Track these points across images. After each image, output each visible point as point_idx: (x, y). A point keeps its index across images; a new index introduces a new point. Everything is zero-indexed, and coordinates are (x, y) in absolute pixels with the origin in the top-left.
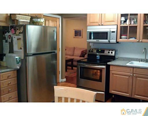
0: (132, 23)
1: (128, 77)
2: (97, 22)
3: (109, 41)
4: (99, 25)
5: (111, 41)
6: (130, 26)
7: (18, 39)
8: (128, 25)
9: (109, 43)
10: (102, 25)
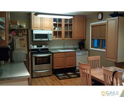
0: (58, 29)
1: (62, 58)
2: (39, 28)
3: (49, 40)
4: (41, 30)
5: (50, 39)
6: (58, 32)
7: (20, 40)
8: (58, 31)
9: (49, 41)
10: (43, 30)
